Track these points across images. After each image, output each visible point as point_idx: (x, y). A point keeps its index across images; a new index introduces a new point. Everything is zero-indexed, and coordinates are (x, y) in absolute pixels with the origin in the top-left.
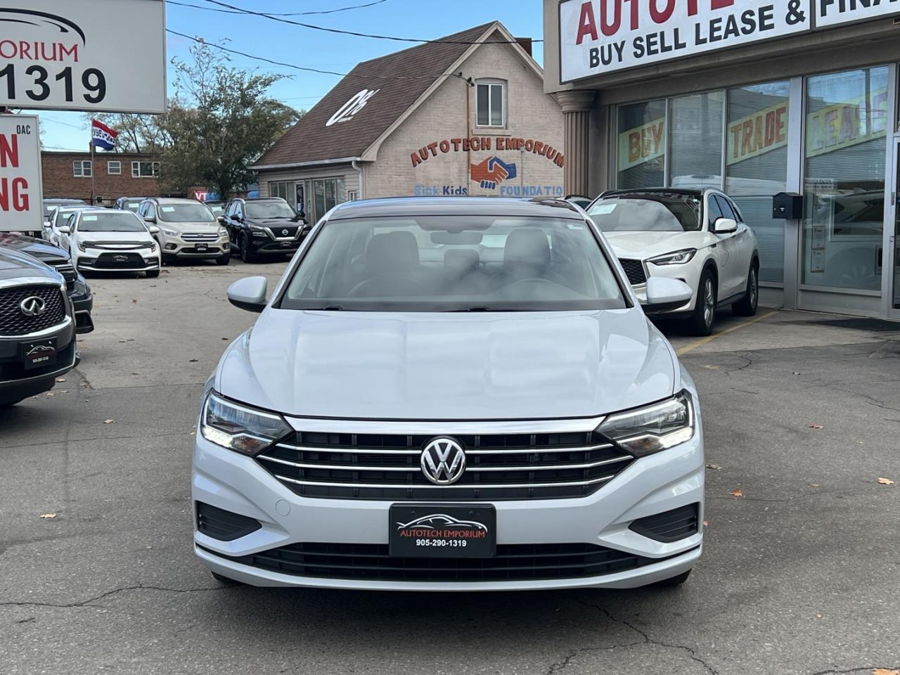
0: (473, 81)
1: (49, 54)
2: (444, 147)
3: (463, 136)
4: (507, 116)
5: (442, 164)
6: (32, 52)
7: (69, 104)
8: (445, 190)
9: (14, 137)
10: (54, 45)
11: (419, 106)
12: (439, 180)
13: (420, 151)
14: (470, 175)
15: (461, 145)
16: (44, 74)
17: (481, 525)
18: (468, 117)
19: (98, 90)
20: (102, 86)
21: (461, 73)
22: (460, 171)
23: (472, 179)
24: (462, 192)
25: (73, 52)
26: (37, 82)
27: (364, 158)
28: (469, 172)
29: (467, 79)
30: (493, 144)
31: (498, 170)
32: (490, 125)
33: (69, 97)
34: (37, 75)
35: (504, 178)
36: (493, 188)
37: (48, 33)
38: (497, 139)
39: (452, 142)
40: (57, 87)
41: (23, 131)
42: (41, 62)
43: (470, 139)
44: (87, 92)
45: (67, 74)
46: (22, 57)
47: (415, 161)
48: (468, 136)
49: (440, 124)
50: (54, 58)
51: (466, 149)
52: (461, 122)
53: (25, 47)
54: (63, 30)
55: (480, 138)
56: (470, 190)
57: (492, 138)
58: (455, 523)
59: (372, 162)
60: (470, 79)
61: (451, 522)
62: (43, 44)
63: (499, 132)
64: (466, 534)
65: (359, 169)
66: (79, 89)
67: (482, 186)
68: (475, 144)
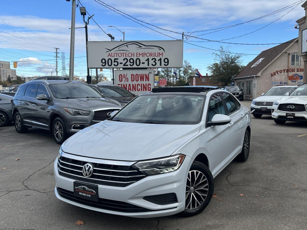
0: (290, 54)
1: (157, 55)
2: (281, 72)
3: (287, 68)
4: (301, 62)
5: (280, 76)
6: (153, 55)
7: (161, 66)
8: (281, 83)
9: (148, 74)
10: (158, 53)
11: (274, 61)
12: (279, 80)
13: (273, 73)
14: (288, 79)
15: (286, 71)
16: (155, 60)
17: (94, 191)
18: (288, 63)
19: (167, 63)
20: (168, 62)
21: (286, 52)
22: (285, 78)
23: (289, 80)
24: (286, 84)
25: (162, 54)
26: (154, 62)
27: (257, 75)
28: (288, 78)
29: (288, 53)
30: (296, 70)
31: (297, 77)
32: (295, 65)
33: (161, 65)
34: (154, 60)
35: (299, 79)
36: (295, 82)
37: (156, 50)
38: (297, 69)
39: (283, 70)
40: (158, 63)
41: (150, 73)
42: (155, 57)
43: (289, 69)
44: (165, 63)
45: (160, 60)
46: (151, 56)
47: (272, 75)
48: (288, 68)
49: (280, 66)
50: (158, 56)
51: (287, 72)
52: (286, 65)
53: (152, 54)
54: (160, 49)
55: (292, 69)
56: (288, 82)
57: (295, 69)
58: (88, 189)
59: (260, 76)
60: (289, 53)
61: (87, 189)
62: (155, 53)
63: (298, 67)
64: (90, 193)
65: (256, 78)
66: (163, 63)
67: (292, 82)
68: (290, 70)
